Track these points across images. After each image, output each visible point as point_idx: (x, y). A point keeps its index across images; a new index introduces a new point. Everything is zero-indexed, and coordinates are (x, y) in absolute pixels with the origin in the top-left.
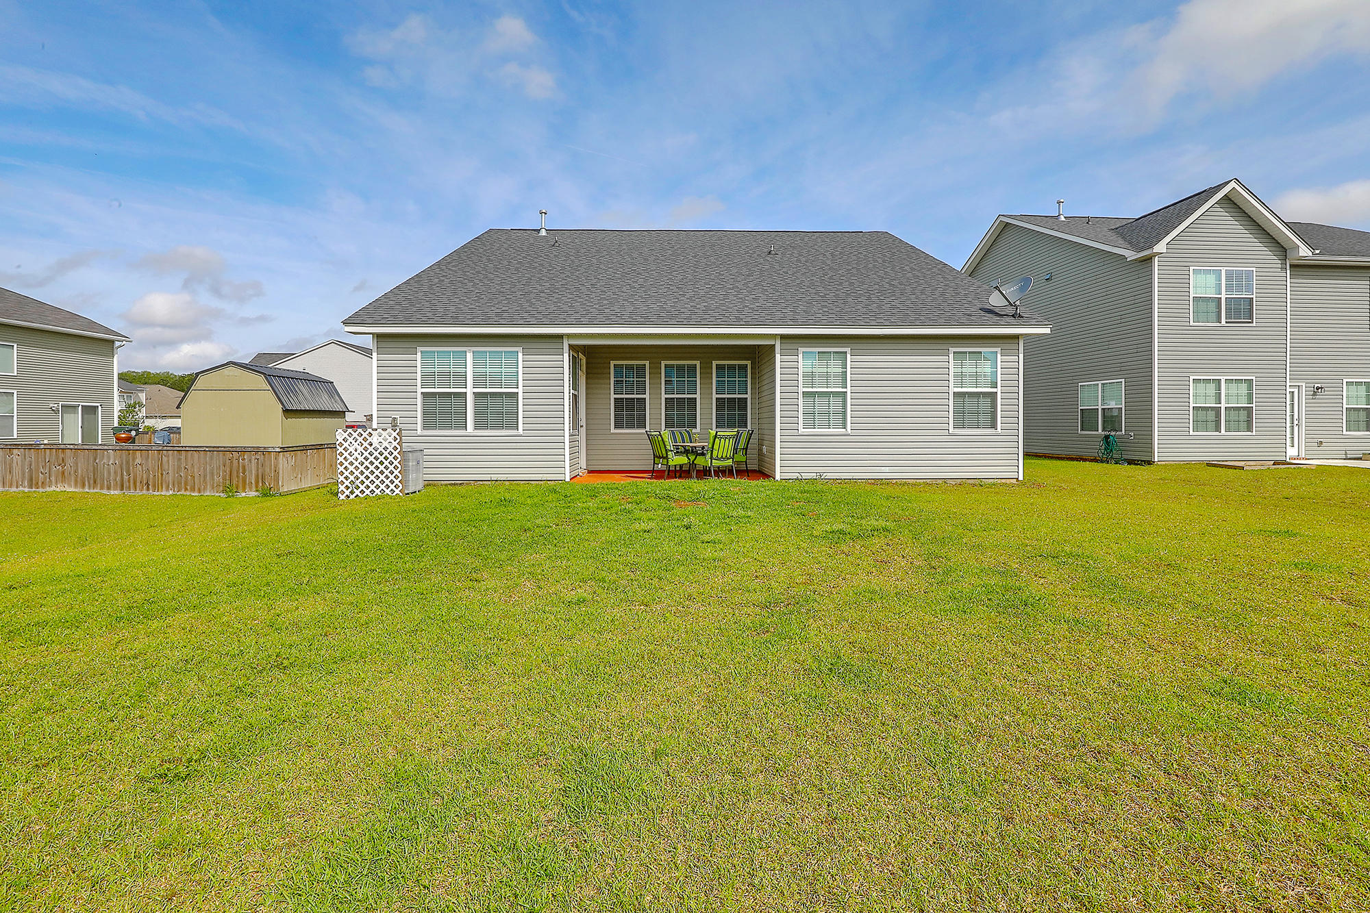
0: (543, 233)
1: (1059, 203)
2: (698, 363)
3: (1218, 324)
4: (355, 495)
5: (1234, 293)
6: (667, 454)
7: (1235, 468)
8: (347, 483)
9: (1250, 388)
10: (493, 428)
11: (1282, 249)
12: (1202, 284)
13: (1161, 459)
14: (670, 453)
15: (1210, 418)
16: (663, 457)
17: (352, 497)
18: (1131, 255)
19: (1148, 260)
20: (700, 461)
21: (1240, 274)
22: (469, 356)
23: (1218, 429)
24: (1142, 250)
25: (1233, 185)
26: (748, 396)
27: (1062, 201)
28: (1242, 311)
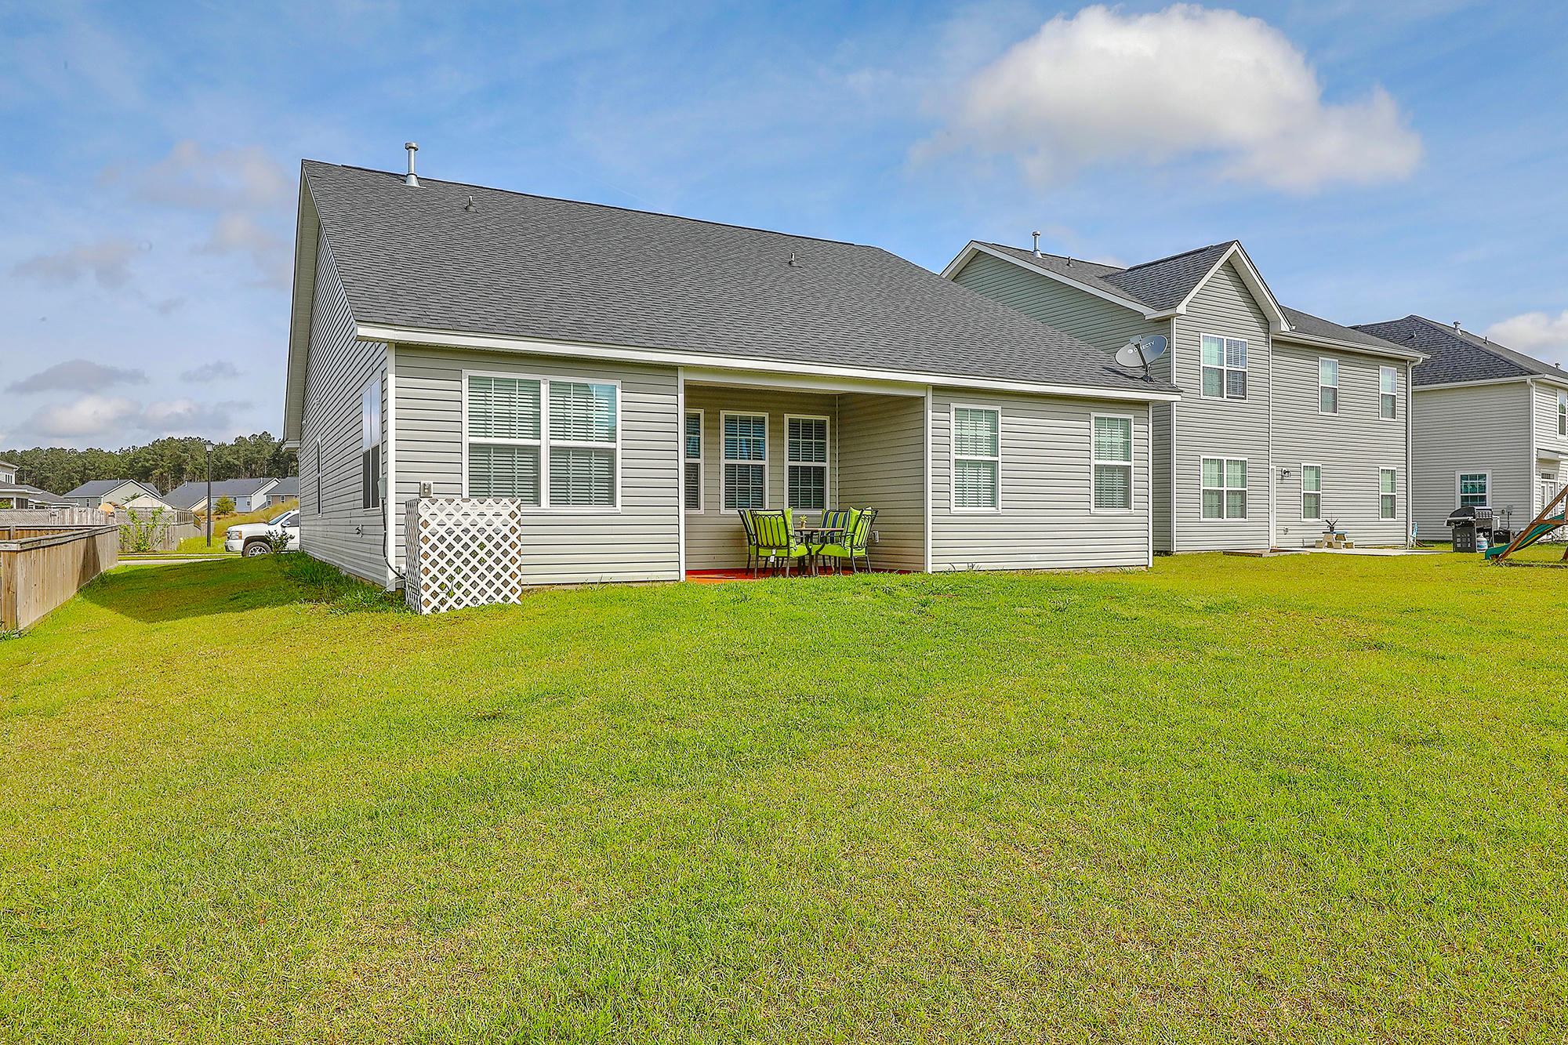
0: (413, 182)
1: (1035, 235)
2: (766, 415)
3: (1220, 399)
4: (447, 606)
5: (1233, 365)
6: (788, 540)
7: (1254, 555)
8: (435, 587)
9: (1244, 470)
10: (577, 502)
11: (1266, 322)
12: (1210, 355)
13: (1180, 548)
14: (791, 541)
15: (1215, 503)
16: (780, 547)
17: (443, 609)
18: (1150, 313)
19: (1167, 320)
20: (831, 550)
21: (1237, 343)
22: (545, 389)
23: (1221, 516)
24: (1161, 308)
25: (1234, 247)
26: (827, 465)
27: (1039, 233)
28: (1238, 384)
